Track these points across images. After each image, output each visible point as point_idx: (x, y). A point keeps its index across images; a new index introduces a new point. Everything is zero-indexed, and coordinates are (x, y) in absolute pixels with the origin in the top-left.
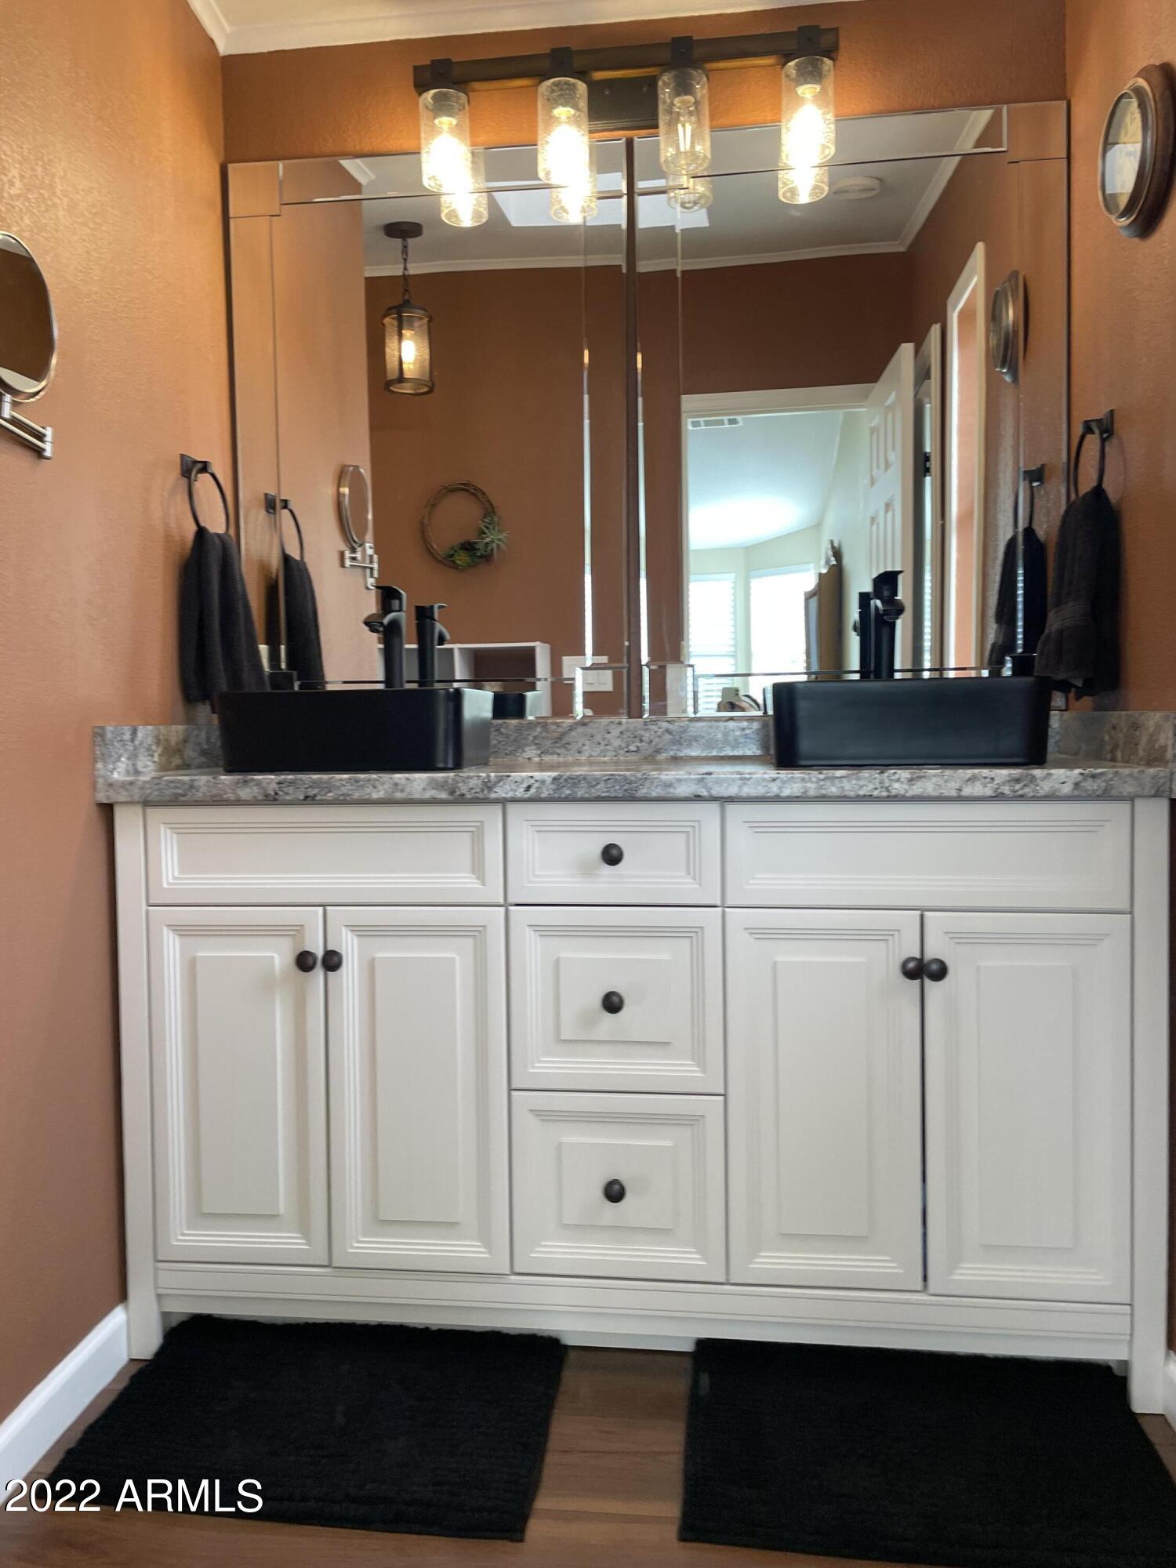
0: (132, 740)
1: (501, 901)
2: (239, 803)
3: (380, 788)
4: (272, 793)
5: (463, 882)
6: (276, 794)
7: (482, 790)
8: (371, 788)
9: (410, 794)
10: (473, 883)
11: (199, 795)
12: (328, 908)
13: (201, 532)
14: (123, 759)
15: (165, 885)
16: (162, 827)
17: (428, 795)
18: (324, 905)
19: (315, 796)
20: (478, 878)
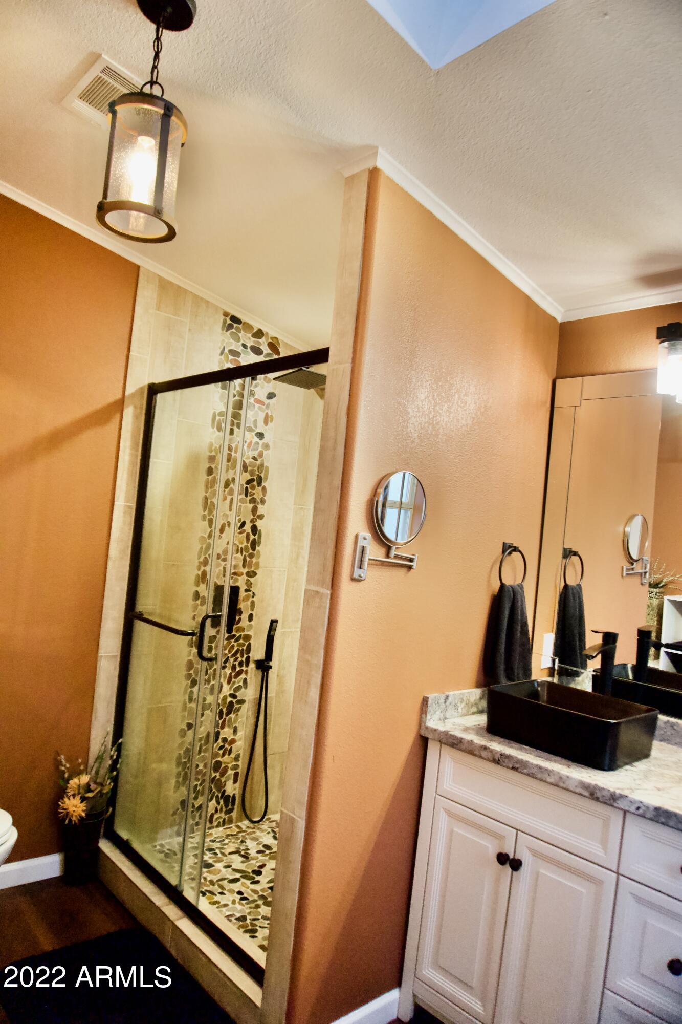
0: (445, 702)
1: (615, 869)
2: (481, 757)
3: (552, 777)
4: (497, 759)
5: (594, 849)
6: (499, 760)
7: (610, 799)
8: (547, 775)
9: (567, 786)
10: (600, 852)
11: (463, 747)
12: (519, 832)
13: (502, 586)
14: (437, 713)
15: (445, 787)
16: (448, 756)
17: (578, 790)
18: (517, 830)
19: (518, 768)
20: (603, 849)
